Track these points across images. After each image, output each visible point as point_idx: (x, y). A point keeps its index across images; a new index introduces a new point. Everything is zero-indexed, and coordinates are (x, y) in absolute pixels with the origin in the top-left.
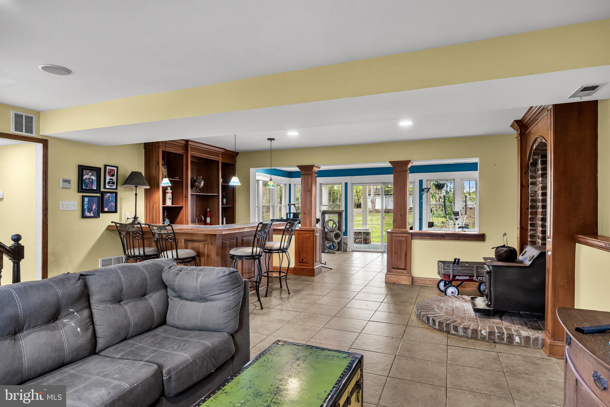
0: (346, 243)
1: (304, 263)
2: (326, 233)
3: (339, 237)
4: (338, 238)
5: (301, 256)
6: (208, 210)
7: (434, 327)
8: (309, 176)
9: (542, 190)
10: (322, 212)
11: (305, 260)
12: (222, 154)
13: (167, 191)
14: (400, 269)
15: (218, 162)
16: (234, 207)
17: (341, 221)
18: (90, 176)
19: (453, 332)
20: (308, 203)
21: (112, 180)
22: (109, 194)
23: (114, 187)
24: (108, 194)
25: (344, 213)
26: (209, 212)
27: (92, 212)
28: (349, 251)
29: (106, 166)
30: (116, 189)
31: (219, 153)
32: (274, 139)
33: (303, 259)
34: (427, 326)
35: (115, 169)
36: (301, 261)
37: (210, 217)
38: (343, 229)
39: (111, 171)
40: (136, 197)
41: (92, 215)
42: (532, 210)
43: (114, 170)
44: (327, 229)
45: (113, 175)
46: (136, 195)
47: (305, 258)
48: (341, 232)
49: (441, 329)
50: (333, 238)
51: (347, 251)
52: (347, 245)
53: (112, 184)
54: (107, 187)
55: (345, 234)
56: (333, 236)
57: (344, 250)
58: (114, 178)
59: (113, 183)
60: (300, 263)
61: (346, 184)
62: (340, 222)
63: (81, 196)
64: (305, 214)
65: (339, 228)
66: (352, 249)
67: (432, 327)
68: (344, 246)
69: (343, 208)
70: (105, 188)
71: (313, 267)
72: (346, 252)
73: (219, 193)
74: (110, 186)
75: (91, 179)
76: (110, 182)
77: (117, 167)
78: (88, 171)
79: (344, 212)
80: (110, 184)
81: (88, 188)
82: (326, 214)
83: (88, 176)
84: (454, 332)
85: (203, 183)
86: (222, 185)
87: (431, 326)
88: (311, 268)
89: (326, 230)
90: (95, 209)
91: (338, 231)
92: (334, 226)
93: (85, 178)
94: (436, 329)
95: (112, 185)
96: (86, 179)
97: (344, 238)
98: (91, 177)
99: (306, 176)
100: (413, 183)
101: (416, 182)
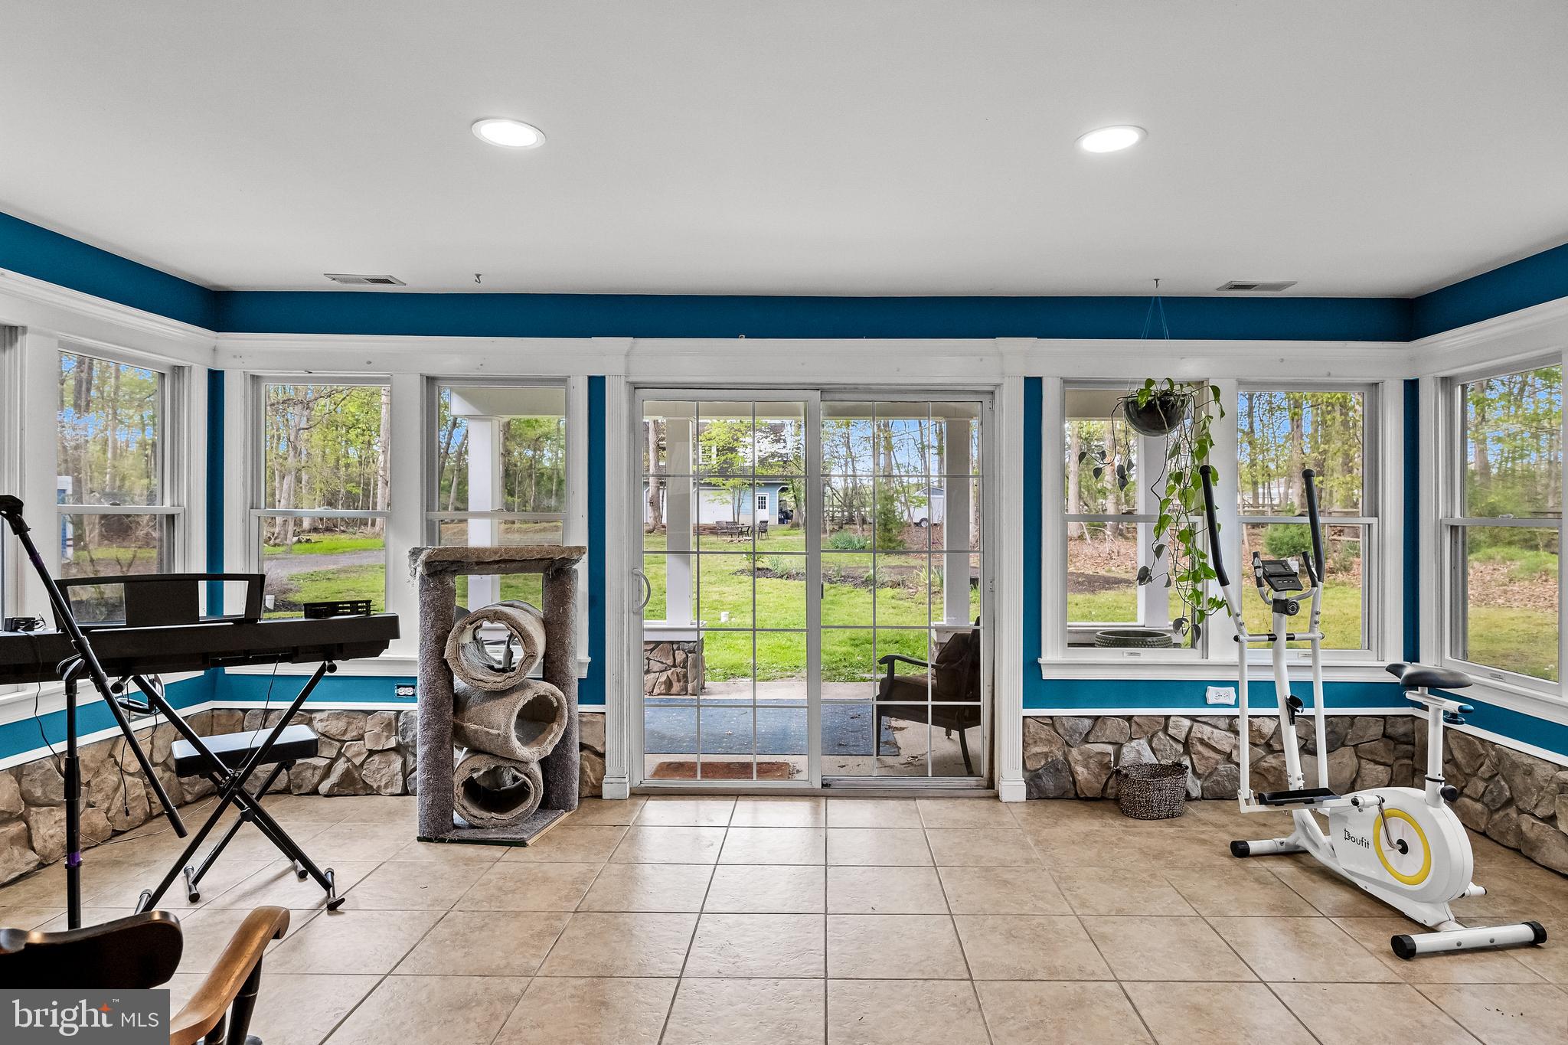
0: (599, 749)
2: (459, 703)
3: (553, 721)
4: (542, 731)
10: (428, 564)
17: (566, 612)
25: (582, 568)
28: (616, 794)
38: (581, 664)
44: (465, 676)
48: (562, 685)
50: (507, 738)
51: (600, 797)
52: (602, 755)
55: (593, 688)
56: (508, 726)
57: (586, 792)
61: (596, 386)
62: (555, 625)
65: (553, 670)
66: (636, 782)
68: (582, 770)
69: (578, 536)
72: (594, 803)
79: (585, 557)
82: (455, 573)
89: (459, 684)
91: (546, 688)
92: (519, 652)
97: (581, 714)
100: (986, 399)
101: (1005, 387)
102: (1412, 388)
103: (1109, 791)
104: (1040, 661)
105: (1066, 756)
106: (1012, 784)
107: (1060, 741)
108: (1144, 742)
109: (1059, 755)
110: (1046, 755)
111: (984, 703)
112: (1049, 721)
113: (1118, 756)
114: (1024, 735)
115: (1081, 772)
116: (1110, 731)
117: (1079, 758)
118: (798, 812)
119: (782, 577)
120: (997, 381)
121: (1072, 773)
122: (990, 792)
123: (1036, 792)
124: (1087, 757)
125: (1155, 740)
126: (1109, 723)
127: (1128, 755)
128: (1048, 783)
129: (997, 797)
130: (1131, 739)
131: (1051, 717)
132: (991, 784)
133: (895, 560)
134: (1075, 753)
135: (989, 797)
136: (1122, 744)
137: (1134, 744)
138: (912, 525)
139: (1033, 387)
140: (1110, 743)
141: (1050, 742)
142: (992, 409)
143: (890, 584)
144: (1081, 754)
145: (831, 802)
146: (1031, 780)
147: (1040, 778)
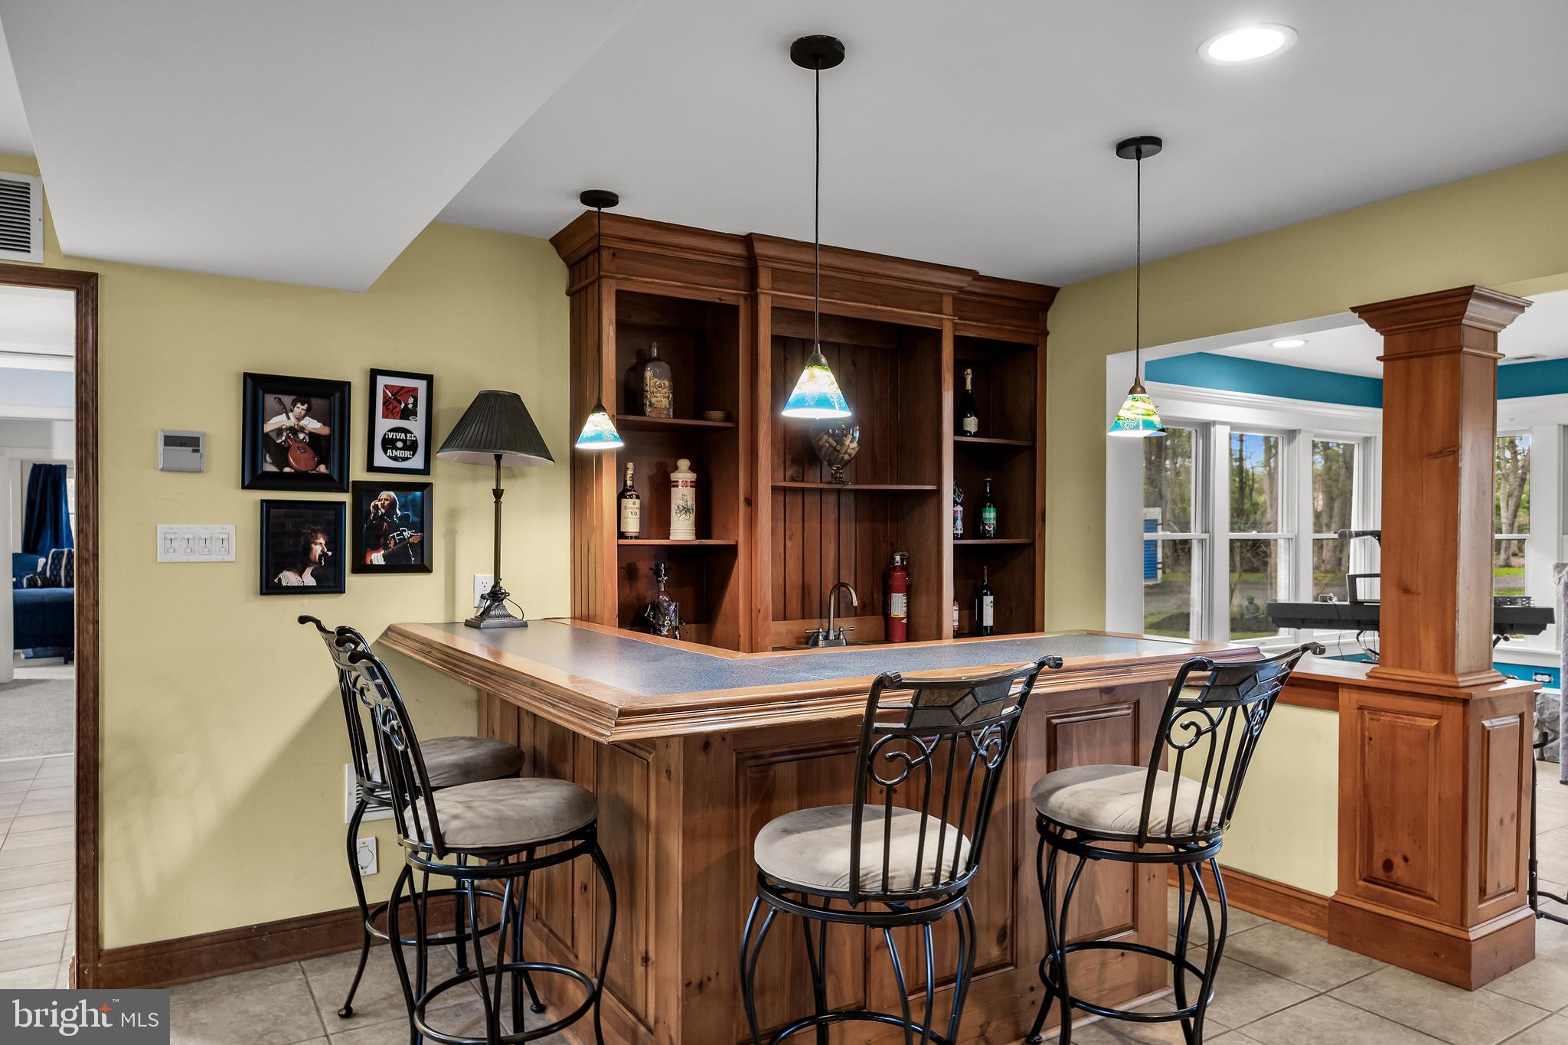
1: (1395, 886)
5: (1379, 847)
6: (898, 558)
8: (1440, 363)
11: (1400, 871)
12: (956, 300)
13: (674, 476)
15: (937, 335)
16: (1033, 544)
18: (299, 419)
20: (1432, 528)
21: (406, 431)
22: (392, 494)
23: (417, 462)
24: (384, 495)
26: (903, 568)
27: (308, 571)
29: (374, 374)
30: (426, 471)
31: (941, 294)
32: (1156, 142)
33: (1388, 865)
35: (421, 385)
36: (1379, 871)
37: (909, 592)
39: (399, 393)
40: (498, 503)
41: (309, 580)
43: (415, 390)
45: (407, 414)
46: (498, 494)
47: (1406, 859)
53: (404, 448)
54: (381, 459)
58: (416, 427)
59: (412, 447)
60: (1371, 879)
63: (256, 502)
64: (1406, 591)
70: (371, 467)
71: (1463, 925)
73: (939, 482)
74: (395, 459)
75: (302, 429)
76: (397, 440)
77: (429, 379)
78: (287, 400)
80: (397, 449)
81: (287, 470)
83: (289, 418)
85: (857, 435)
86: (955, 442)
88: (1446, 929)
90: (323, 555)
93: (277, 426)
95: (407, 454)
96: (279, 431)
98: (304, 423)
99: (1417, 365)
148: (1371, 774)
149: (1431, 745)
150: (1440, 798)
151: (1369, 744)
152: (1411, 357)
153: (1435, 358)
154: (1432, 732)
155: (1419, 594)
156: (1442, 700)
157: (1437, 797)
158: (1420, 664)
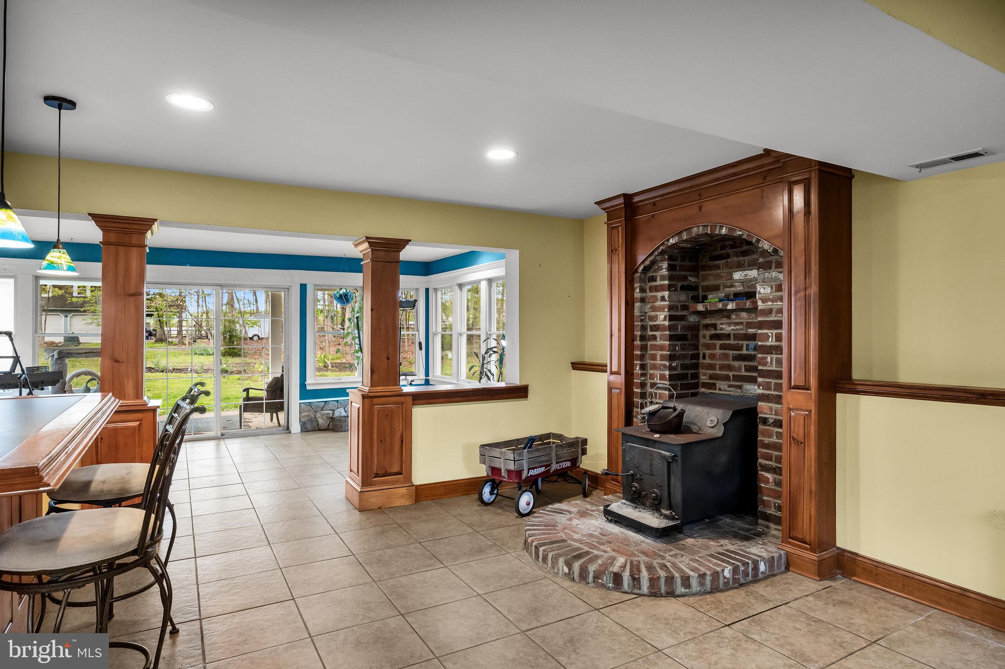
7: (636, 591)
8: (134, 251)
9: (669, 311)
14: (390, 475)
19: (680, 590)
34: (617, 596)
42: (642, 343)
49: (655, 593)
67: (632, 593)
82: (67, 357)
84: (683, 590)
87: (626, 593)
94: (644, 595)
99: (122, 250)
100: (287, 290)
101: (293, 287)
102: (427, 290)
103: (330, 426)
104: (306, 383)
105: (315, 416)
106: (296, 427)
107: (313, 411)
108: (342, 409)
109: (313, 416)
110: (308, 416)
111: (285, 400)
112: (309, 404)
113: (333, 414)
114: (300, 409)
115: (320, 421)
116: (331, 406)
117: (320, 416)
118: (211, 445)
119: (163, 371)
120: (291, 285)
121: (317, 421)
122: (288, 431)
123: (305, 429)
124: (323, 415)
125: (346, 408)
126: (330, 403)
127: (337, 414)
128: (309, 426)
129: (290, 432)
130: (338, 408)
131: (310, 403)
132: (288, 428)
133: (237, 360)
134: (318, 415)
135: (287, 433)
136: (334, 410)
137: (339, 409)
138: (248, 339)
139: (303, 287)
140: (331, 410)
141: (309, 411)
142: (288, 294)
143: (237, 372)
144: (321, 415)
145: (225, 440)
146: (303, 425)
147: (306, 424)
148: (103, 456)
149: (137, 433)
150: (141, 458)
151: (101, 441)
152: (119, 245)
153: (132, 248)
154: (137, 428)
155: (124, 362)
156: (142, 412)
157: (140, 457)
158: (124, 397)
